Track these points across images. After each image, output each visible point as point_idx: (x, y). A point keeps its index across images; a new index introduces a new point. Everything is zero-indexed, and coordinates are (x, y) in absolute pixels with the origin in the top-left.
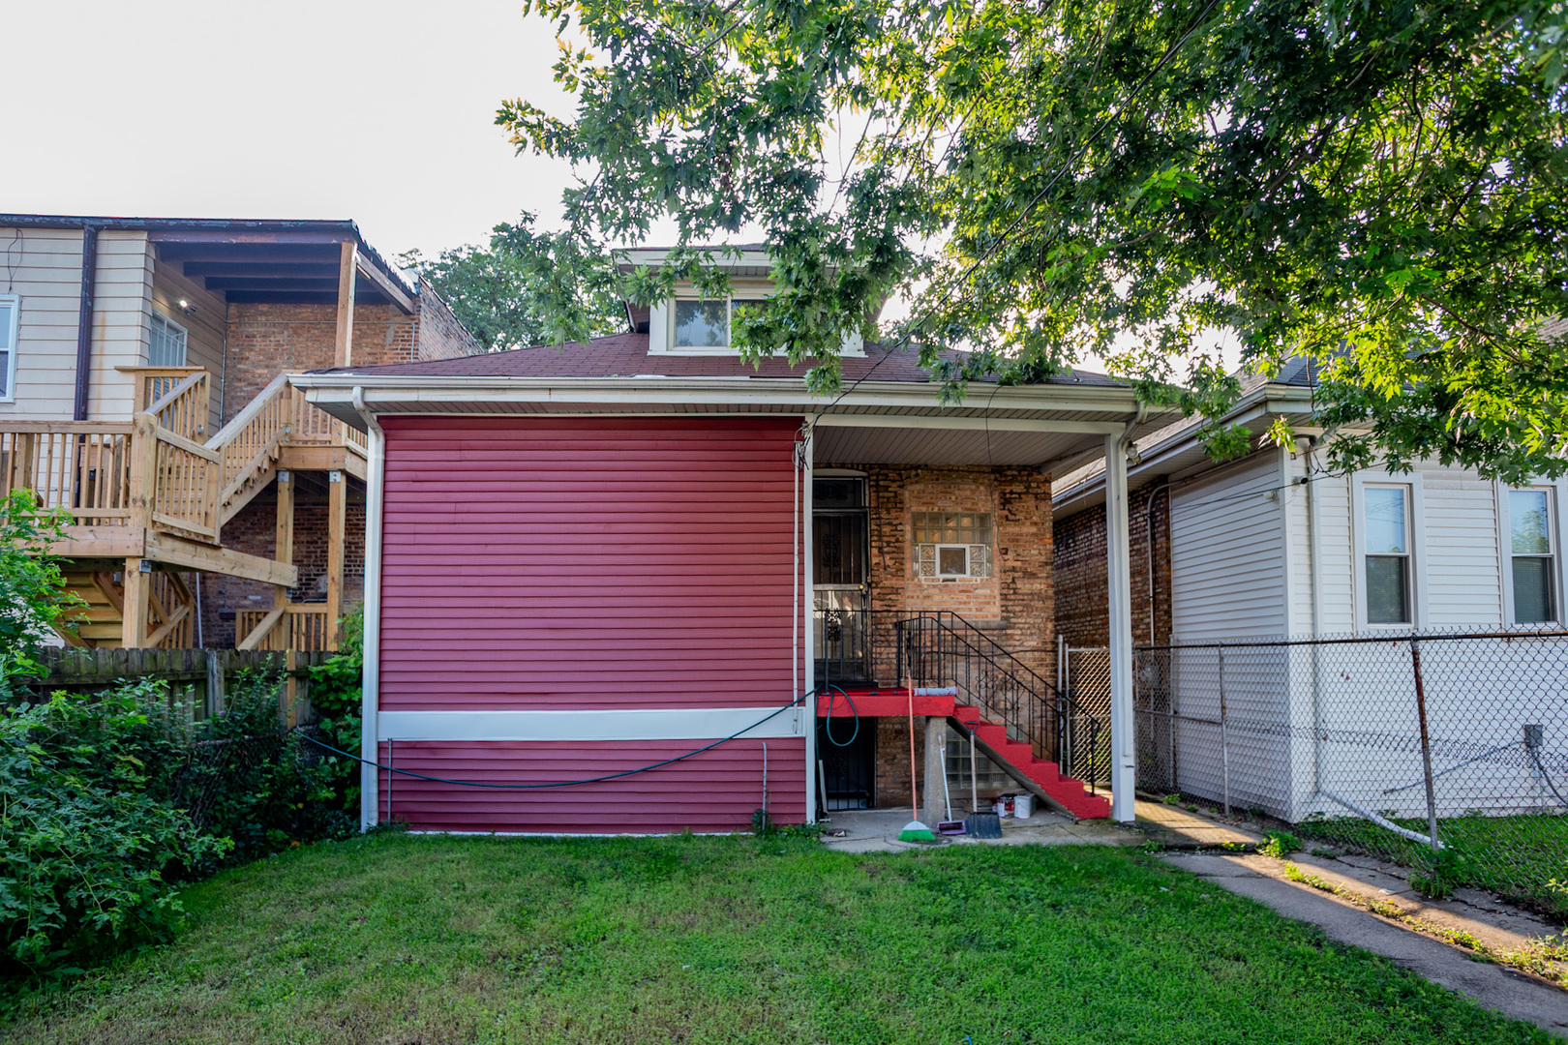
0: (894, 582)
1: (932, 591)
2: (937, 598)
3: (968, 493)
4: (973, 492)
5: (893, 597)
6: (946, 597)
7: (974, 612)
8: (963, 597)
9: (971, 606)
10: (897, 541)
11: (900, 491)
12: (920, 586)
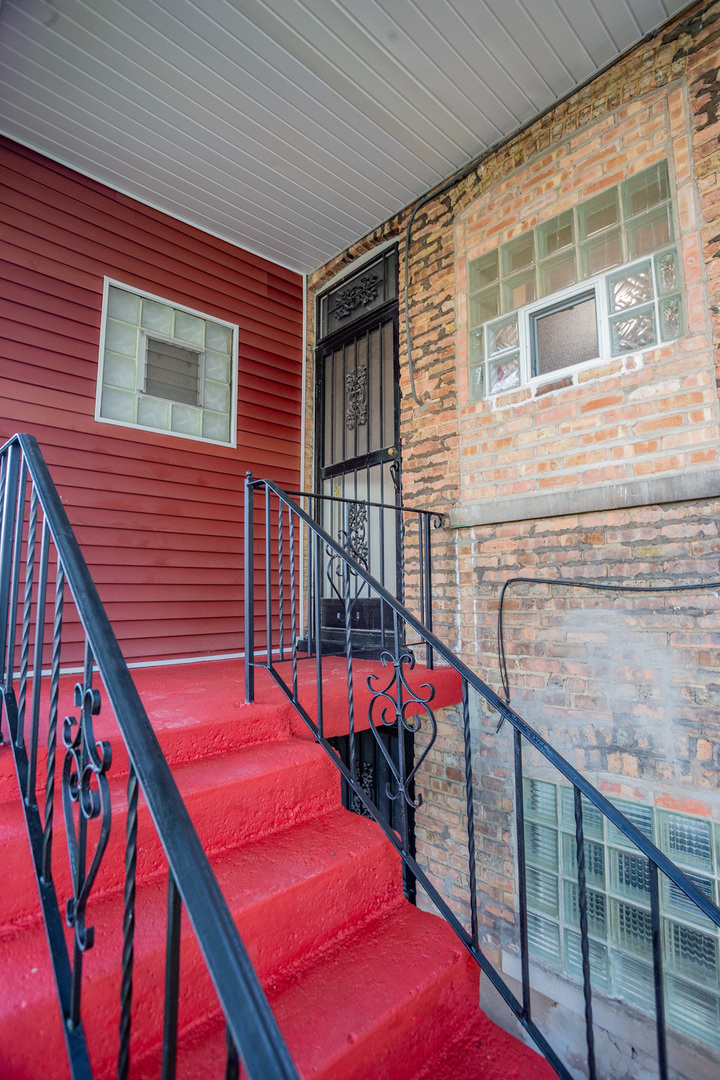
0: (438, 426)
1: (515, 425)
2: (525, 440)
3: (596, 145)
4: (608, 135)
5: (436, 458)
6: (549, 432)
7: (630, 458)
8: (596, 421)
9: (621, 439)
10: (442, 336)
11: (445, 233)
12: (488, 419)
